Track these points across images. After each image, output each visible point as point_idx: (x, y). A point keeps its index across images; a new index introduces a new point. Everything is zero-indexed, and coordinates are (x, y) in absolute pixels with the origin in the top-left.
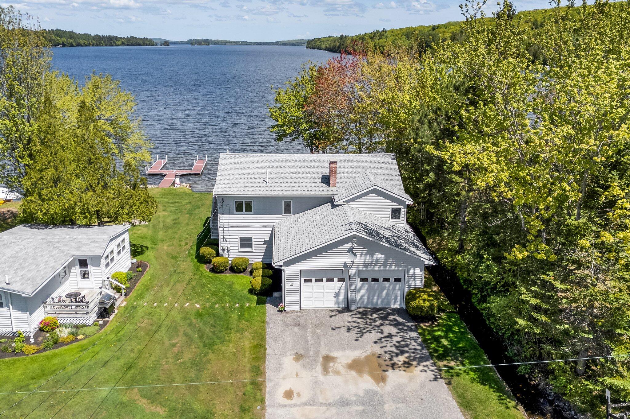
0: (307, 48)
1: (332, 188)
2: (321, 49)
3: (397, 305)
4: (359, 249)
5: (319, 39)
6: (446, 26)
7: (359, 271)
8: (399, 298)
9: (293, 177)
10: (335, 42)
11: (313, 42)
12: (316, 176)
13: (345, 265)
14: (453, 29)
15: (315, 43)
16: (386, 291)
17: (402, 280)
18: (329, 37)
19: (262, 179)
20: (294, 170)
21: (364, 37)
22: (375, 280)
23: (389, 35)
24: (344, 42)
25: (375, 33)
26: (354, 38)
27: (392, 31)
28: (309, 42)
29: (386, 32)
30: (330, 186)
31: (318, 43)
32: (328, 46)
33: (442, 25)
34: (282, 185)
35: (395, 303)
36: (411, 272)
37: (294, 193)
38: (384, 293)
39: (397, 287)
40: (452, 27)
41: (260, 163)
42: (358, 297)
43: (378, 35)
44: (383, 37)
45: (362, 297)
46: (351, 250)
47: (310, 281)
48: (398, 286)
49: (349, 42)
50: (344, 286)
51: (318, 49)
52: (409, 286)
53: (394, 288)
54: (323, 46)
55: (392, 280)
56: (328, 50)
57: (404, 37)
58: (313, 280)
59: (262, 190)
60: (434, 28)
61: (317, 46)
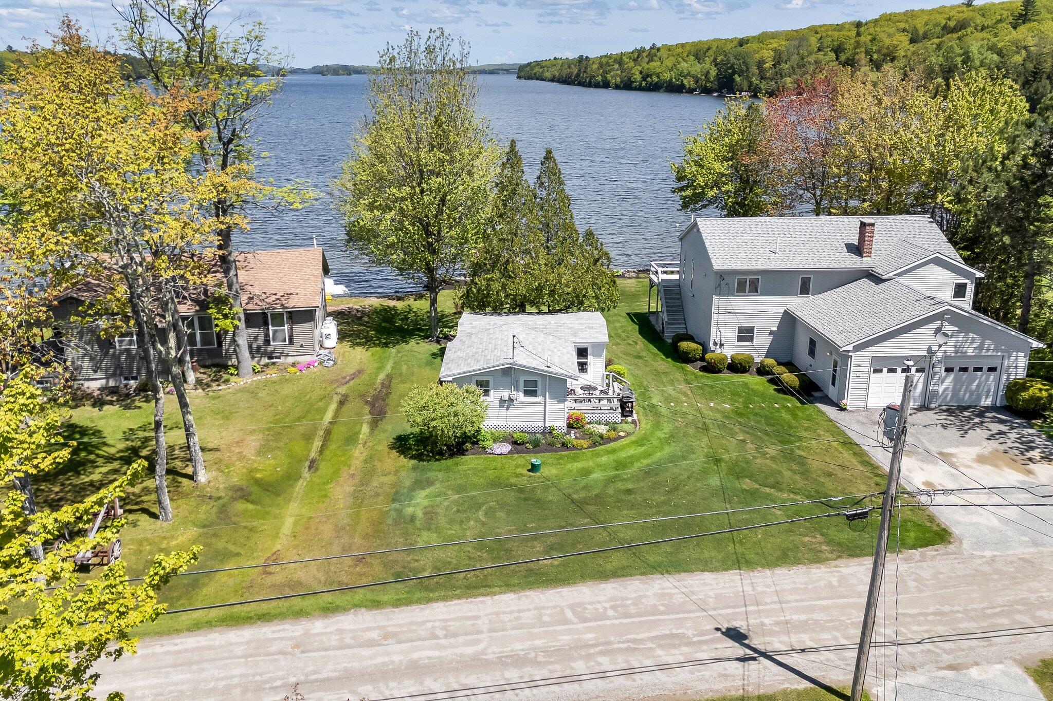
0: (519, 77)
1: (865, 259)
2: (542, 80)
3: (988, 402)
4: (948, 328)
5: (538, 63)
6: (762, 39)
7: (946, 357)
8: (991, 393)
9: (807, 246)
10: (569, 67)
11: (528, 69)
12: (838, 245)
13: (930, 348)
14: (775, 44)
15: (532, 69)
16: (976, 383)
17: (998, 369)
18: (555, 59)
19: (768, 250)
20: (804, 238)
21: (621, 58)
22: (964, 370)
23: (665, 56)
24: (586, 68)
25: (640, 52)
26: (604, 60)
27: (669, 49)
28: (522, 68)
29: (658, 50)
30: (862, 256)
31: (537, 69)
32: (557, 74)
33: (754, 37)
34: (797, 256)
35: (986, 398)
36: (1012, 358)
37: (818, 266)
38: (974, 386)
39: (992, 378)
40: (771, 41)
41: (753, 229)
42: (941, 389)
43: (645, 54)
44: (655, 58)
45: (946, 390)
46: (938, 331)
47: (880, 371)
48: (992, 376)
49: (595, 66)
50: (922, 378)
51: (537, 79)
52: (1009, 376)
53: (987, 379)
54: (548, 75)
55: (985, 368)
56: (559, 81)
57: (692, 58)
58: (885, 370)
59: (774, 263)
60: (742, 42)
61: (535, 74)
